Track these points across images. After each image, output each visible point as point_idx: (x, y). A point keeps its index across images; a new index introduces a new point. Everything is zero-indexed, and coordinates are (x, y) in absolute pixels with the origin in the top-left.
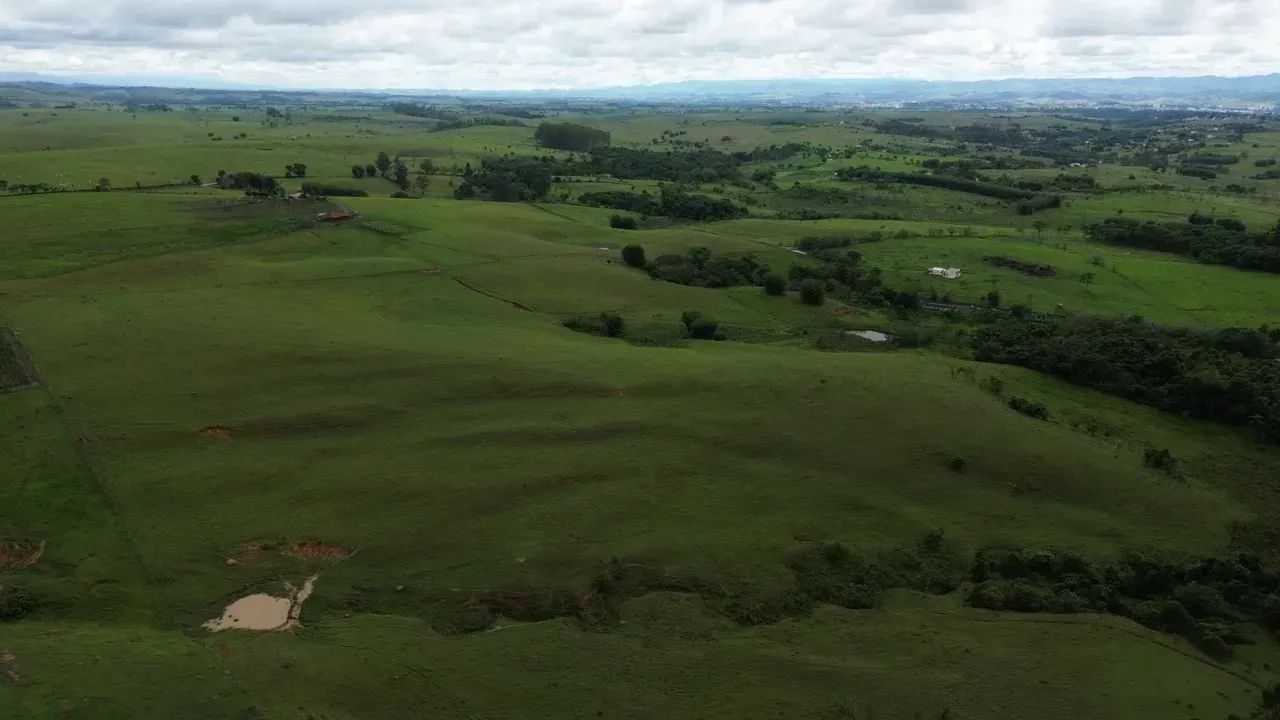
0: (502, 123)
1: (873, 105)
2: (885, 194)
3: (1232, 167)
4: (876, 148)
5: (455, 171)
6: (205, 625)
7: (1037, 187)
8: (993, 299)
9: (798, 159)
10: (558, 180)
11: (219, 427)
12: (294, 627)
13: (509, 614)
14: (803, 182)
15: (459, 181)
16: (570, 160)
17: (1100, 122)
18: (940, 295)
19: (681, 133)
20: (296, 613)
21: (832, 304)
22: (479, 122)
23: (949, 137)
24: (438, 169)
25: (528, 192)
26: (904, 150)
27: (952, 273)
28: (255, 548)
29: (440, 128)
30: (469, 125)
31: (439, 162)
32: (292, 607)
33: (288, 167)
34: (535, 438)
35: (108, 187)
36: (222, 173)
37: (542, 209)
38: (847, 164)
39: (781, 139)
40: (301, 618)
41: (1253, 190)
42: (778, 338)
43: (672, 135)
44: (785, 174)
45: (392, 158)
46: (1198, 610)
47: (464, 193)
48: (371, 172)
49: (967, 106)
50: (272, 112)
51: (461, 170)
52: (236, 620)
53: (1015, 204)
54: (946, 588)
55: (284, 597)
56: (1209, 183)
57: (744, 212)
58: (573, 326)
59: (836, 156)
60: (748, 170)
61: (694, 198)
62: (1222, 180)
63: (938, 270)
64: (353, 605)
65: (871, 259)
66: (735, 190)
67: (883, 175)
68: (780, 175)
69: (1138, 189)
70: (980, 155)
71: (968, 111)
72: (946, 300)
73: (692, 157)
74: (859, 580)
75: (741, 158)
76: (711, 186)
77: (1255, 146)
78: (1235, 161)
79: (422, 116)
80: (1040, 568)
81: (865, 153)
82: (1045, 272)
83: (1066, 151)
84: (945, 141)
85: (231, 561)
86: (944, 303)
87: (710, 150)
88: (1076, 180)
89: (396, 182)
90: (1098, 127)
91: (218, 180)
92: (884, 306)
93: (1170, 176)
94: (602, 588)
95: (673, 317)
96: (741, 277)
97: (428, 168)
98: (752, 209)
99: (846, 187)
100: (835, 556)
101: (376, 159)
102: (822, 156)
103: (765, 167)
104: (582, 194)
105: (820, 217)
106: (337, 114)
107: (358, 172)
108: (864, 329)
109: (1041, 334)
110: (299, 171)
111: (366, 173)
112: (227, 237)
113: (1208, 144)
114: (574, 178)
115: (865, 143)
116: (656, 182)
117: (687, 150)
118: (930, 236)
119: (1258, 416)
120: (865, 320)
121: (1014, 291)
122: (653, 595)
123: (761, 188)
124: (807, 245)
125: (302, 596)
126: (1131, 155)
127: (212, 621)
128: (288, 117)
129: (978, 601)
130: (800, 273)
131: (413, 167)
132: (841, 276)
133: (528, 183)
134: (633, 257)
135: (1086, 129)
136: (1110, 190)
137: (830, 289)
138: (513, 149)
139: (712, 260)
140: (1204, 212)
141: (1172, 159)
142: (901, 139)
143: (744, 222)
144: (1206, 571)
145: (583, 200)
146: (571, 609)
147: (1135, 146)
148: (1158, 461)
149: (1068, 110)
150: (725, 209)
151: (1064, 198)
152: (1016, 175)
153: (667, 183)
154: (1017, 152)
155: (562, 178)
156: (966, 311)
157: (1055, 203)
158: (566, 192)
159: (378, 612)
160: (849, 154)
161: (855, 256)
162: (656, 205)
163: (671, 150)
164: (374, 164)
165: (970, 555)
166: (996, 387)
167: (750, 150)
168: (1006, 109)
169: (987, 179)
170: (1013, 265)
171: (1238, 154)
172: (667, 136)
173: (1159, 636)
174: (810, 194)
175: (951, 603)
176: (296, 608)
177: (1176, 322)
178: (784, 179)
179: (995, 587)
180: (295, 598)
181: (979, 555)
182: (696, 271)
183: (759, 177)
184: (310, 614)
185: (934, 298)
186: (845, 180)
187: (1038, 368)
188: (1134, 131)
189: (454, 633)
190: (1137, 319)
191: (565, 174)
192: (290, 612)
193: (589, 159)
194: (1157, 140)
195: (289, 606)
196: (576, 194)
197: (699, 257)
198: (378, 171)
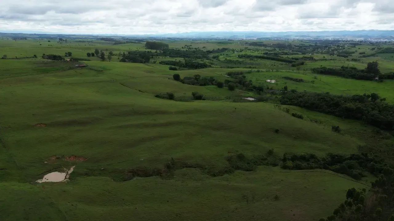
0: (135, 43)
1: (248, 39)
2: (252, 61)
3: (353, 55)
4: (249, 50)
5: (120, 55)
6: (37, 181)
7: (297, 59)
8: (286, 88)
9: (226, 52)
10: (152, 58)
11: (42, 124)
12: (67, 181)
13: (139, 175)
14: (228, 59)
15: (121, 58)
16: (156, 52)
17: (314, 43)
18: (270, 88)
19: (191, 46)
20: (68, 177)
21: (237, 91)
22: (127, 42)
23: (270, 47)
24: (114, 54)
25: (144, 60)
26: (258, 50)
27: (273, 81)
28: (54, 158)
29: (115, 44)
30: (124, 43)
31: (114, 52)
32: (66, 175)
33: (66, 53)
34: (146, 126)
35: (6, 58)
36: (44, 54)
37: (148, 65)
38: (241, 54)
39: (221, 47)
40: (69, 178)
41: (359, 60)
42: (222, 100)
43: (188, 46)
44: (223, 56)
45: (99, 51)
46: (351, 167)
47: (123, 61)
48: (93, 55)
49: (276, 39)
50: (61, 39)
51: (122, 55)
52: (47, 180)
53: (291, 64)
54: (275, 165)
55: (64, 172)
56: (347, 58)
57: (210, 66)
58: (157, 96)
59: (237, 52)
60: (211, 55)
61: (195, 62)
62: (350, 58)
63: (269, 81)
64: (87, 174)
65: (249, 77)
66: (207, 61)
67: (251, 56)
68: (221, 57)
69: (326, 60)
70: (280, 51)
71: (276, 40)
72: (271, 89)
73: (194, 52)
74: (248, 163)
75: (209, 52)
76: (200, 60)
77: (359, 49)
78: (353, 53)
79: (109, 41)
80: (303, 158)
81: (246, 51)
82: (301, 81)
83: (304, 50)
84: (270, 48)
85: (46, 162)
86: (271, 90)
87: (200, 50)
88: (308, 58)
89: (101, 58)
90: (314, 44)
91: (42, 57)
92: (253, 91)
93: (335, 56)
94: (168, 167)
95: (189, 94)
96: (210, 83)
97: (111, 54)
98: (212, 66)
99: (241, 60)
100: (241, 157)
101: (95, 51)
102: (233, 51)
103: (216, 54)
104: (160, 61)
105: (233, 68)
106: (82, 40)
107: (89, 55)
108: (247, 97)
109: (300, 97)
110: (70, 54)
111: (91, 55)
112: (45, 72)
113: (345, 48)
114: (157, 57)
115: (246, 48)
116: (183, 58)
117: (192, 50)
118: (266, 72)
119: (364, 117)
120: (247, 95)
121: (291, 86)
122: (185, 169)
123: (215, 60)
124: (229, 74)
125: (70, 172)
126: (323, 52)
127: (39, 180)
128: (66, 41)
129: (285, 167)
130: (227, 82)
131: (106, 54)
132: (240, 82)
133: (143, 58)
134: (177, 77)
135: (310, 45)
136: (318, 60)
137: (237, 86)
138: (138, 49)
139: (201, 78)
140: (346, 65)
141: (335, 52)
142: (256, 47)
143: (210, 69)
144: (352, 157)
145: (161, 63)
146: (158, 173)
147: (324, 49)
148: (336, 129)
149: (305, 40)
150: (204, 65)
151: (305, 62)
152: (291, 57)
153: (187, 59)
154: (291, 51)
155: (154, 57)
156: (277, 92)
157: (302, 64)
158: (155, 61)
159: (95, 176)
160: (241, 51)
161: (244, 77)
162: (183, 64)
163: (188, 50)
164: (94, 53)
165: (282, 156)
166: (288, 111)
167: (211, 50)
168: (287, 40)
169: (282, 57)
170: (291, 79)
171: (354, 51)
172: (186, 47)
173: (340, 175)
174: (230, 61)
175: (277, 169)
176: (67, 175)
177: (339, 94)
178: (222, 58)
179: (290, 163)
180: (67, 173)
181: (284, 155)
182: (196, 81)
183: (214, 57)
184: (72, 177)
185: (268, 88)
186: (240, 58)
187: (299, 106)
188: (324, 45)
189: (120, 181)
190: (327, 93)
191: (154, 56)
192: (65, 177)
193: (162, 52)
194: (331, 47)
195: (65, 175)
196: (158, 62)
197: (197, 77)
198: (95, 55)
